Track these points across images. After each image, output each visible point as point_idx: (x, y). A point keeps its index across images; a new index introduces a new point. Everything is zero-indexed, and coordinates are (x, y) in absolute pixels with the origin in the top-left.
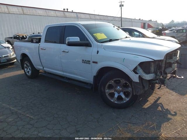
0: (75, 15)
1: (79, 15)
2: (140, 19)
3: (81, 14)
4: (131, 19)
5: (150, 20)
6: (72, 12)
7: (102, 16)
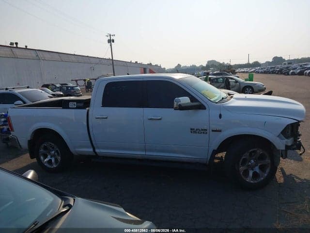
0: (34, 54)
1: (40, 54)
2: (136, 62)
3: (44, 53)
4: (126, 62)
5: (149, 63)
6: (26, 48)
7: (81, 57)
